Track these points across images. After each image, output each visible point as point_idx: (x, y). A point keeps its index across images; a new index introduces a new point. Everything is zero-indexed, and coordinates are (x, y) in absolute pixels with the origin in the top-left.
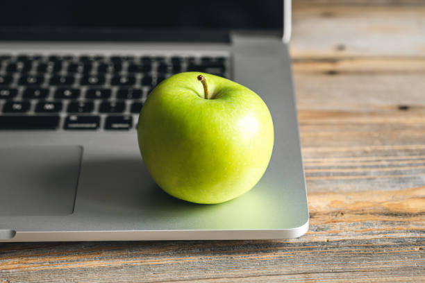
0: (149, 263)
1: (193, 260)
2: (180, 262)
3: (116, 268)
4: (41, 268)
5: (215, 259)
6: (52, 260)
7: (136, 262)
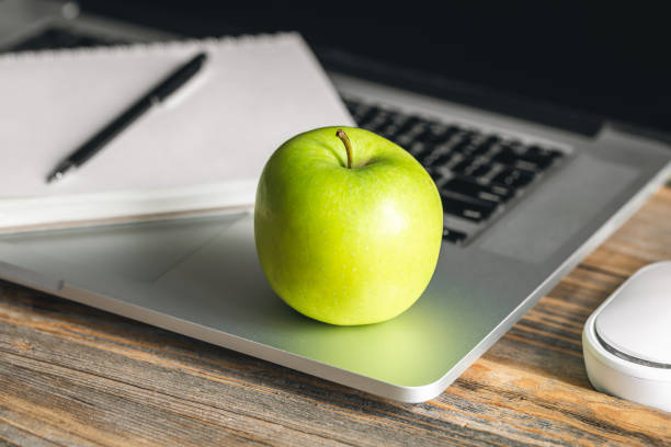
0: (208, 377)
1: (265, 390)
2: (246, 388)
3: (164, 370)
4: (81, 341)
5: (293, 399)
6: (101, 335)
7: (193, 371)
